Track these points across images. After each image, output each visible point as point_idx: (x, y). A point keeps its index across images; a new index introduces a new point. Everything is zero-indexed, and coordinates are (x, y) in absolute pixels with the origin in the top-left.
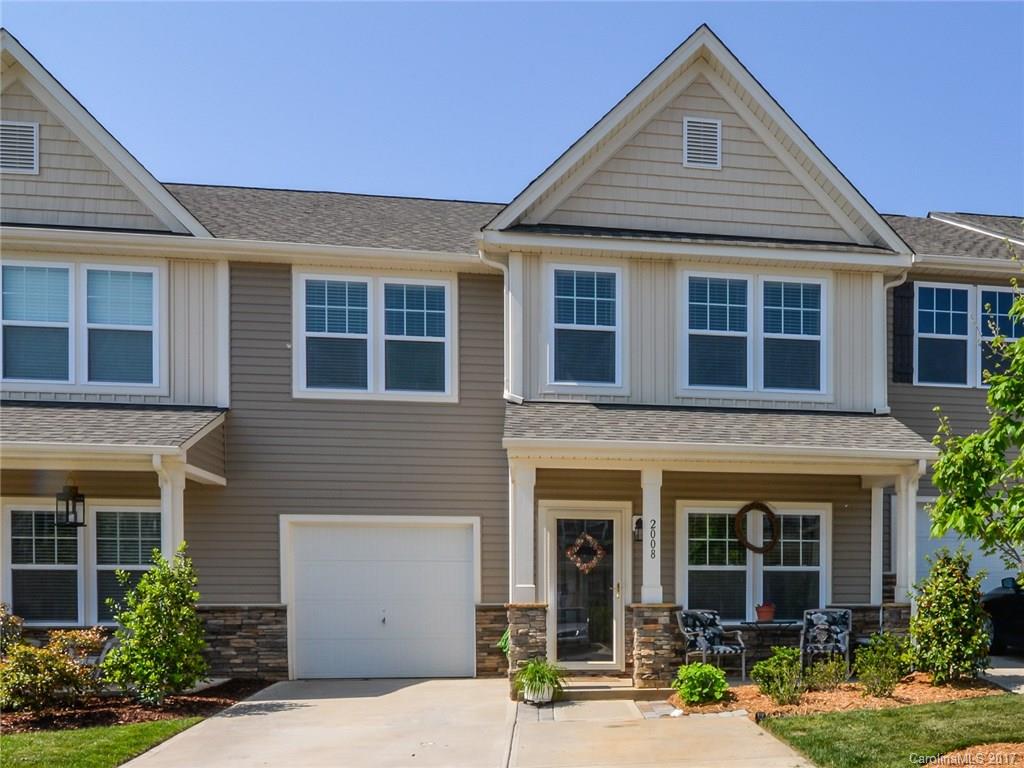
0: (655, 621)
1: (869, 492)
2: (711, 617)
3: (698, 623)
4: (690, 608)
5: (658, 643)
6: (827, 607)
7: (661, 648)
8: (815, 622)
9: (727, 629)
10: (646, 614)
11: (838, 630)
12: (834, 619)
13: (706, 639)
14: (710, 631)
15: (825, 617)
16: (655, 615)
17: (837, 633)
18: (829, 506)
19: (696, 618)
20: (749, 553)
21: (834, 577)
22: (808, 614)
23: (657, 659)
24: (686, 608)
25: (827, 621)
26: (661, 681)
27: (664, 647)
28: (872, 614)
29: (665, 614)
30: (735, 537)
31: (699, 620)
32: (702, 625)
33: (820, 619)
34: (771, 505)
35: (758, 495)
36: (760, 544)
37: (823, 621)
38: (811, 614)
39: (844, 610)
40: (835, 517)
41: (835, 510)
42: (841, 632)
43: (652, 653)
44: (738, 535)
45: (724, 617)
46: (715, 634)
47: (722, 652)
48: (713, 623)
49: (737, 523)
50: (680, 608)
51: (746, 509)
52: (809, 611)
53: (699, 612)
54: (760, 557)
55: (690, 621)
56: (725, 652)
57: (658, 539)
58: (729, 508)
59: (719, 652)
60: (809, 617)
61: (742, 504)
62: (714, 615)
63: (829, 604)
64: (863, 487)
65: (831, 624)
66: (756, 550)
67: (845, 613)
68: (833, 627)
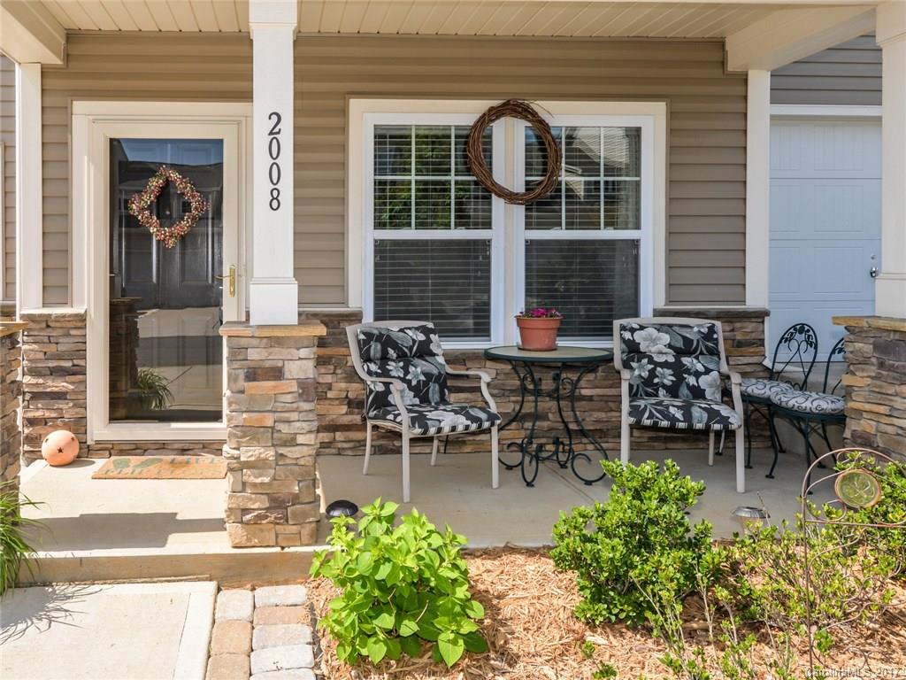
0: (277, 373)
1: (744, 79)
2: (421, 337)
3: (391, 351)
4: (377, 319)
5: (284, 428)
6: (657, 313)
7: (291, 442)
8: (643, 348)
9: (452, 359)
10: (254, 355)
11: (700, 368)
12: (687, 341)
13: (410, 388)
14: (418, 370)
15: (666, 338)
16: (276, 356)
17: (697, 375)
18: (660, 107)
19: (387, 341)
20: (498, 204)
21: (670, 251)
22: (623, 328)
23: (281, 471)
24: (368, 317)
25: (670, 346)
26: (294, 529)
27: (300, 439)
28: (750, 326)
29: (303, 353)
30: (469, 171)
31: (395, 346)
32: (402, 356)
33: (654, 341)
34: (543, 107)
35: (513, 89)
36: (518, 187)
37: (660, 347)
38: (633, 330)
39: (707, 322)
40: (671, 132)
41: (672, 115)
42: (708, 371)
43: (270, 454)
44: (475, 167)
45: (446, 333)
46: (428, 375)
47: (446, 430)
48: (424, 352)
49: (475, 144)
50: (356, 317)
51: (493, 114)
52: (624, 322)
53: (393, 326)
54: (519, 211)
55: (375, 348)
56: (454, 429)
57: (287, 160)
58: (457, 114)
59: (440, 430)
60: (627, 335)
61: (483, 105)
62: (424, 330)
63: (661, 305)
64: (731, 67)
65: (679, 353)
66: (511, 197)
67: (712, 329)
68: (686, 361)
